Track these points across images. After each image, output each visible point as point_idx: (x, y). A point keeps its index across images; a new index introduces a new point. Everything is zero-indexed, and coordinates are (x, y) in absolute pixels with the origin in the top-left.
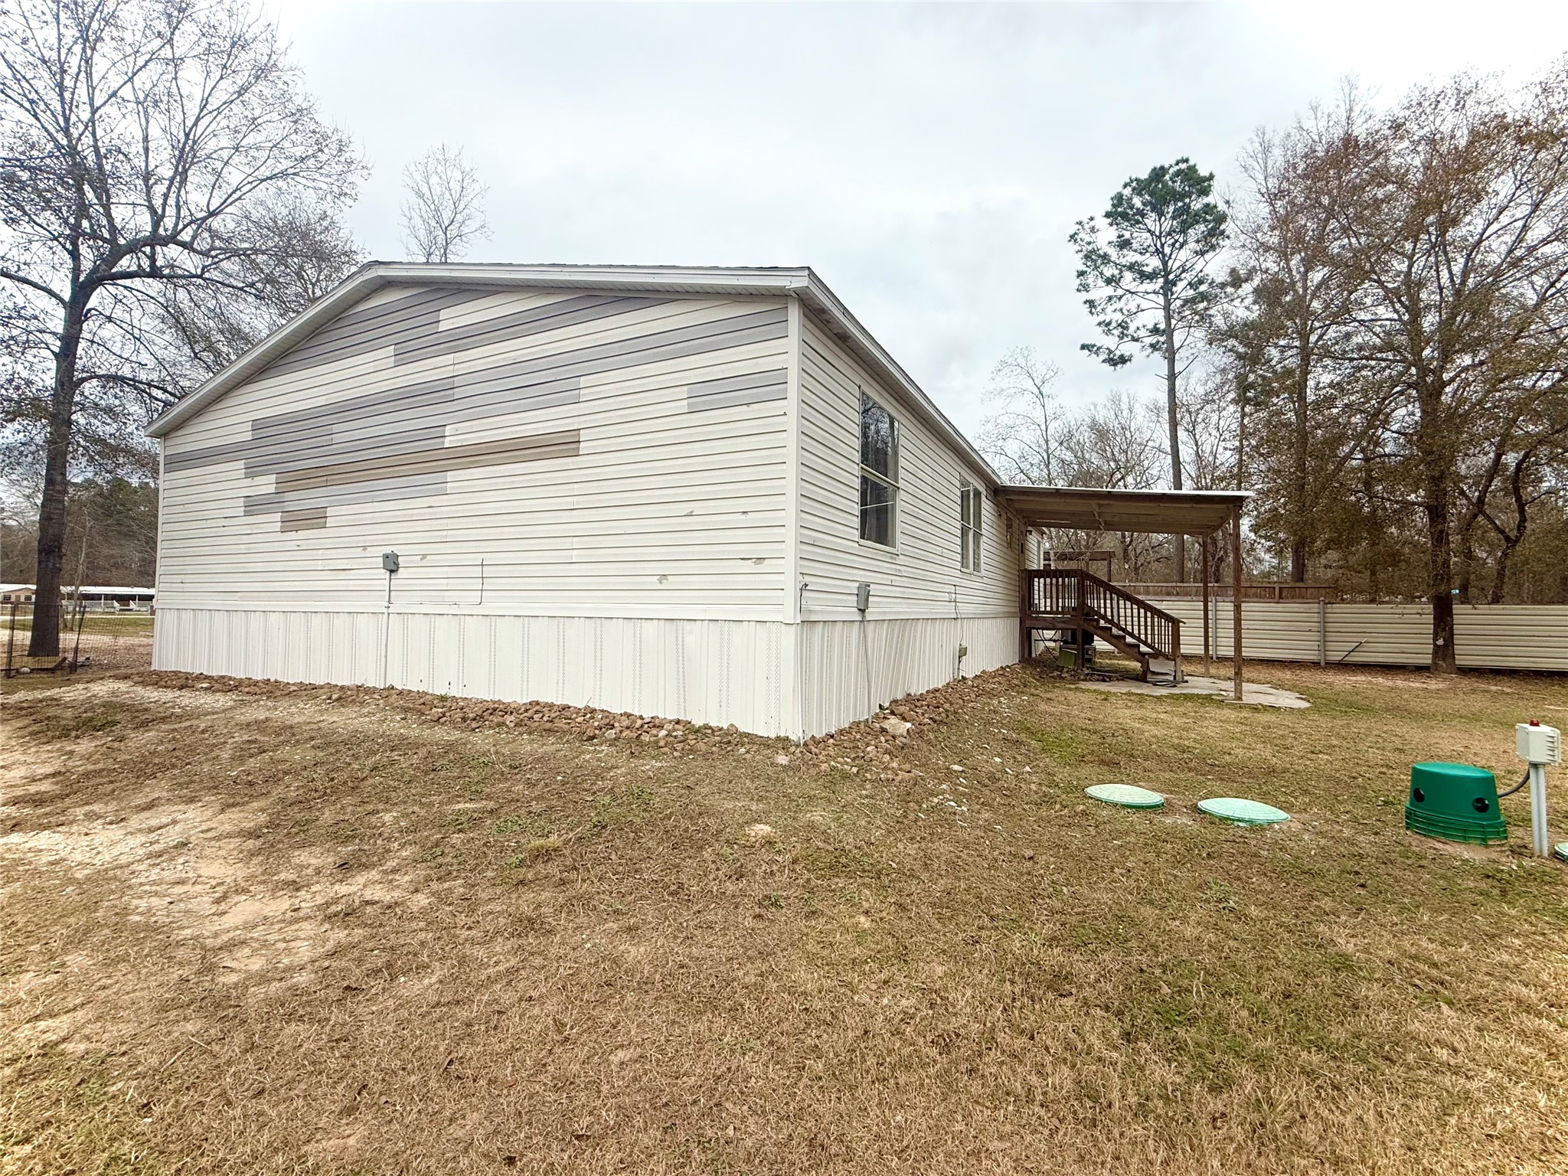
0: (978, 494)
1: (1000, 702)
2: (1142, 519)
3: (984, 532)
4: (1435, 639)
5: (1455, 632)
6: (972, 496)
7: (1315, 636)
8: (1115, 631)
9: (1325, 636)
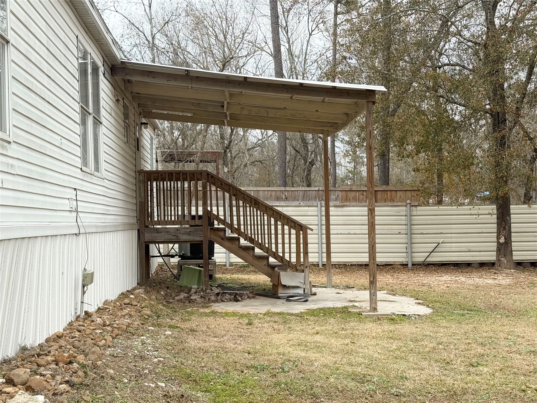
0: (95, 69)
1: (143, 343)
2: (272, 114)
3: (103, 120)
4: (498, 238)
5: (513, 230)
6: (90, 71)
7: (403, 239)
8: (243, 242)
9: (411, 238)
